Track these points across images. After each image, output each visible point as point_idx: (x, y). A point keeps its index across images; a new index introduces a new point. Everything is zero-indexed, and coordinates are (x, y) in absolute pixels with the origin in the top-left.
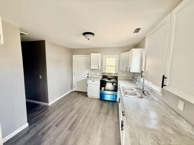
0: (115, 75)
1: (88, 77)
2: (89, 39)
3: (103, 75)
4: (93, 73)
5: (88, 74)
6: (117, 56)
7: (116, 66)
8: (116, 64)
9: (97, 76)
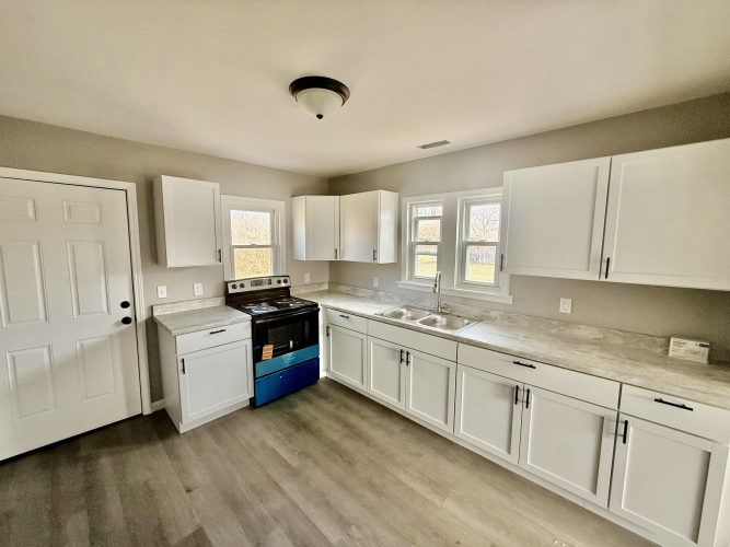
0: (279, 282)
1: (126, 321)
2: (320, 117)
3: (231, 291)
4: (163, 292)
5: (125, 305)
6: (281, 205)
7: (273, 246)
8: (272, 238)
9: (196, 306)
